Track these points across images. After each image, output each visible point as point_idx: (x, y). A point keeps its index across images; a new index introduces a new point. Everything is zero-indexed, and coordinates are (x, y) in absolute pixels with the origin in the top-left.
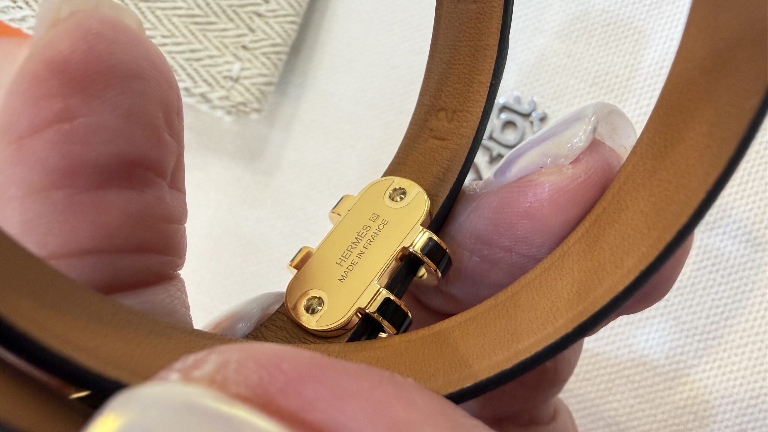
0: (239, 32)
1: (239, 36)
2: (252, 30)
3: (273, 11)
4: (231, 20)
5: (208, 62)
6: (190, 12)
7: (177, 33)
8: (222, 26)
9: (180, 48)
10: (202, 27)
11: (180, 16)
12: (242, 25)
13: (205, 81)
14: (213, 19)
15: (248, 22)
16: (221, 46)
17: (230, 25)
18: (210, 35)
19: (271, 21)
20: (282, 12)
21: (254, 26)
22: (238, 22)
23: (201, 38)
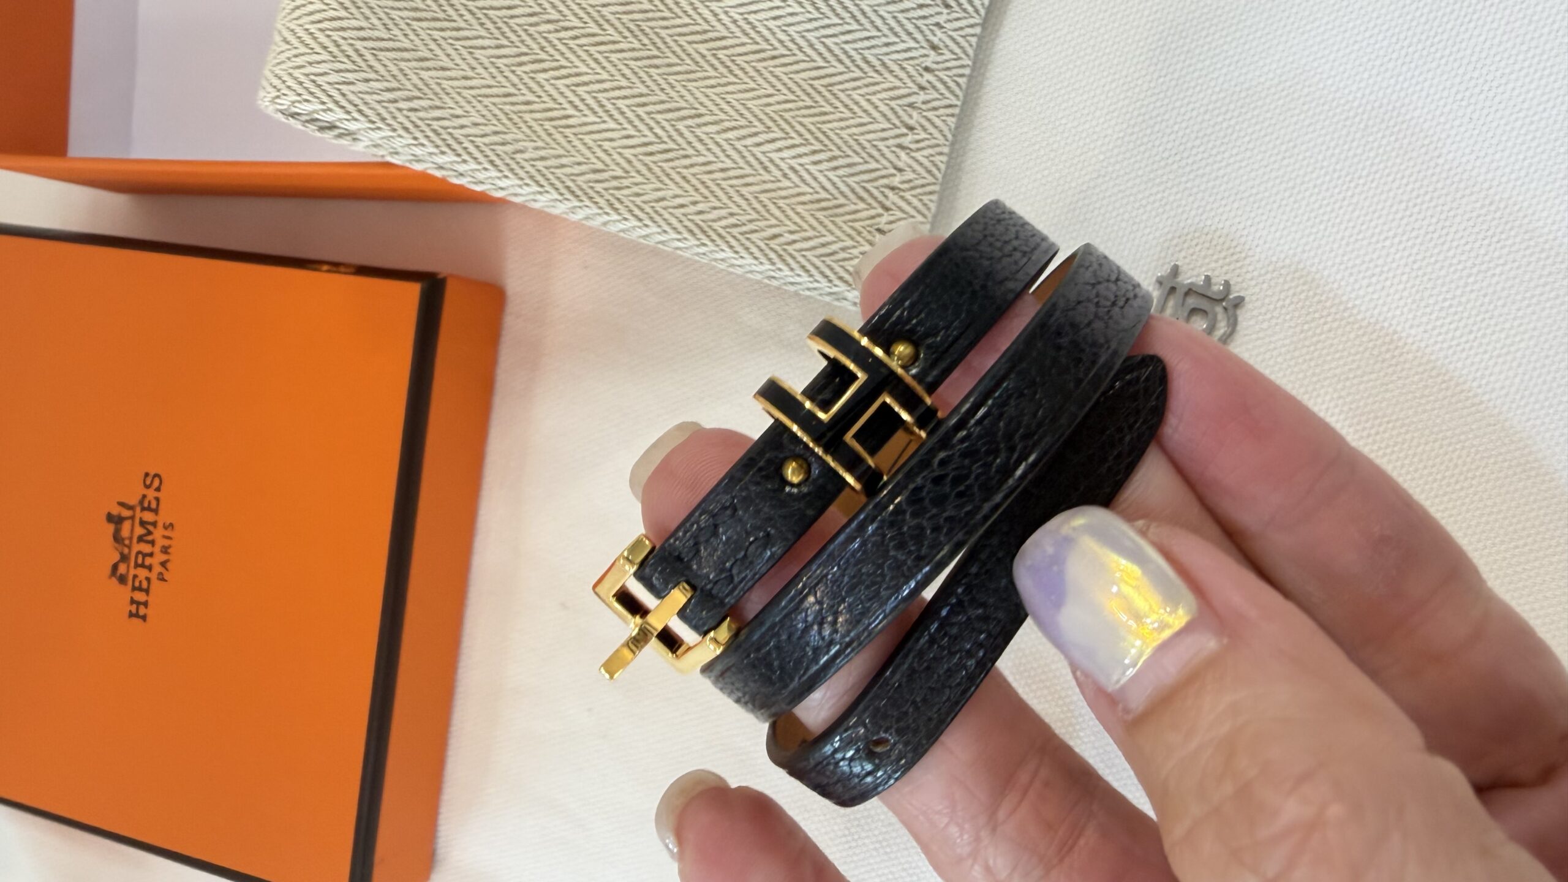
0: (872, 212)
1: (873, 217)
2: (887, 209)
3: (910, 181)
4: (861, 199)
5: (842, 255)
6: (816, 196)
7: (805, 226)
8: (853, 207)
9: (811, 244)
10: (830, 212)
11: (804, 203)
12: (875, 204)
13: (841, 278)
14: (842, 200)
15: (881, 198)
16: (853, 233)
17: (862, 205)
18: (838, 220)
19: (907, 195)
20: (920, 182)
21: (888, 204)
22: (870, 200)
23: (831, 227)
